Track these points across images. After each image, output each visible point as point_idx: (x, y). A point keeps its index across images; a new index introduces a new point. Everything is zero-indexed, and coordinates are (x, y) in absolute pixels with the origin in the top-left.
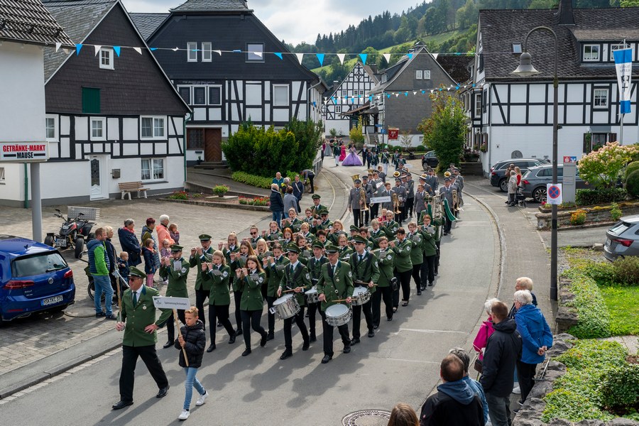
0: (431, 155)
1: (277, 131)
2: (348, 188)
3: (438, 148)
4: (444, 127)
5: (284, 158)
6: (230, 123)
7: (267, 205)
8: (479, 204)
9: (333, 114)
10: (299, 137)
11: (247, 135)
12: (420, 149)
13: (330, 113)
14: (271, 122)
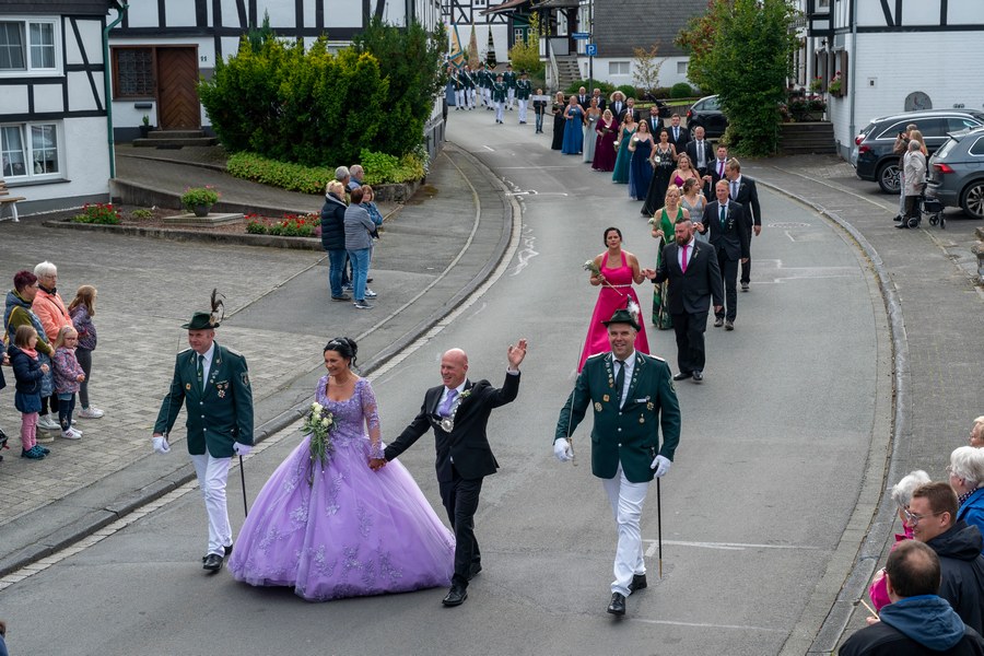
0: (711, 105)
1: (336, 51)
2: (511, 189)
3: (726, 89)
4: (741, 38)
5: (354, 118)
6: (218, 32)
7: (314, 235)
8: (831, 225)
9: (467, 11)
10: (390, 65)
11: (262, 63)
12: (681, 92)
13: (460, 7)
14: (319, 30)
